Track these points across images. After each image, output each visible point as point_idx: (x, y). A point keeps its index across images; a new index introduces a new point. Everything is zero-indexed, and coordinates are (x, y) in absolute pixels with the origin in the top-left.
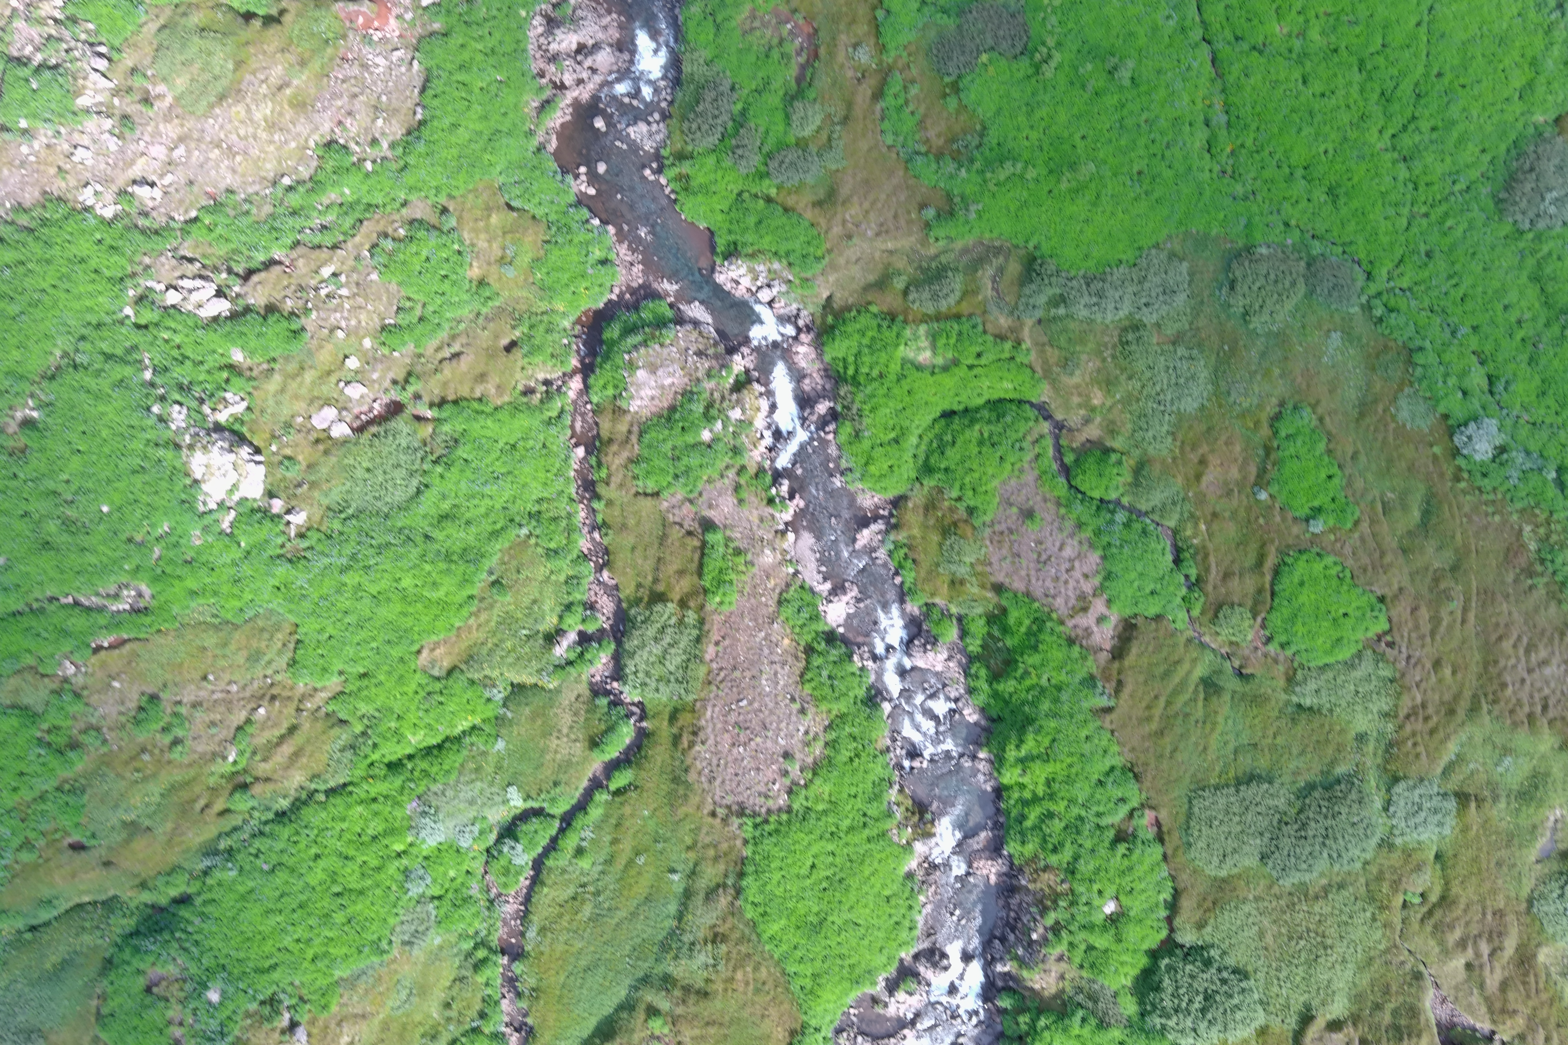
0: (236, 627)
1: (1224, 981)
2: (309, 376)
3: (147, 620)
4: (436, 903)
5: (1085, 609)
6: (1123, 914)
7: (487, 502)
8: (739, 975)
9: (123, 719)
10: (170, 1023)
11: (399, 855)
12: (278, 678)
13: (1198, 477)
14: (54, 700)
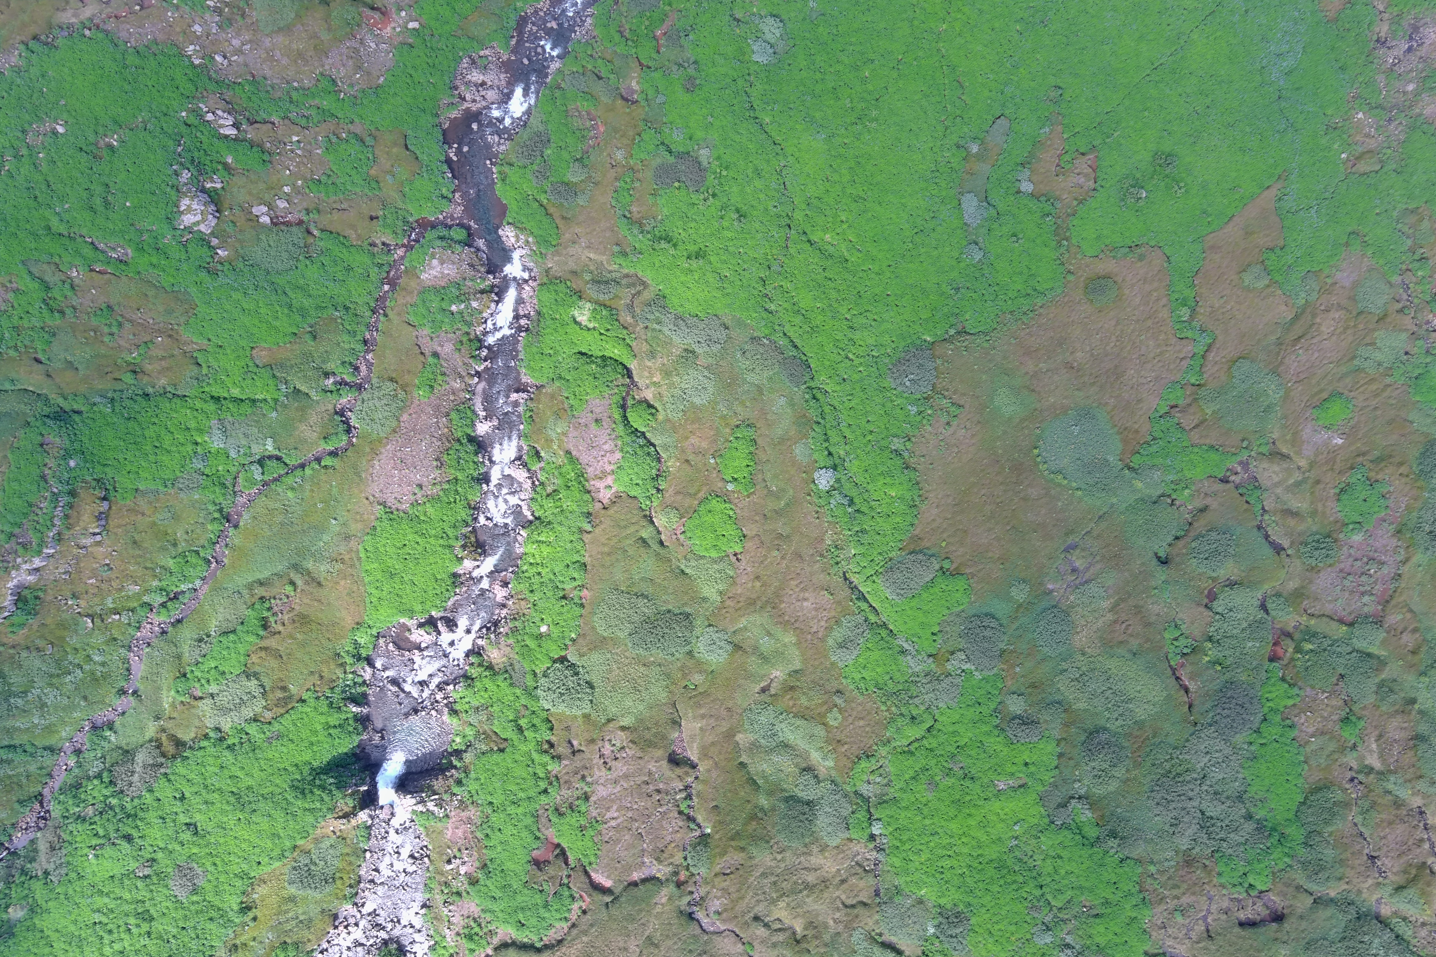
0: (166, 292)
1: (579, 685)
2: (262, 186)
3: (124, 268)
4: (204, 477)
5: (601, 478)
6: (549, 635)
7: (325, 289)
8: (342, 583)
9: (90, 310)
10: (45, 465)
11: (197, 444)
12: (176, 327)
13: (687, 438)
14: (60, 284)
